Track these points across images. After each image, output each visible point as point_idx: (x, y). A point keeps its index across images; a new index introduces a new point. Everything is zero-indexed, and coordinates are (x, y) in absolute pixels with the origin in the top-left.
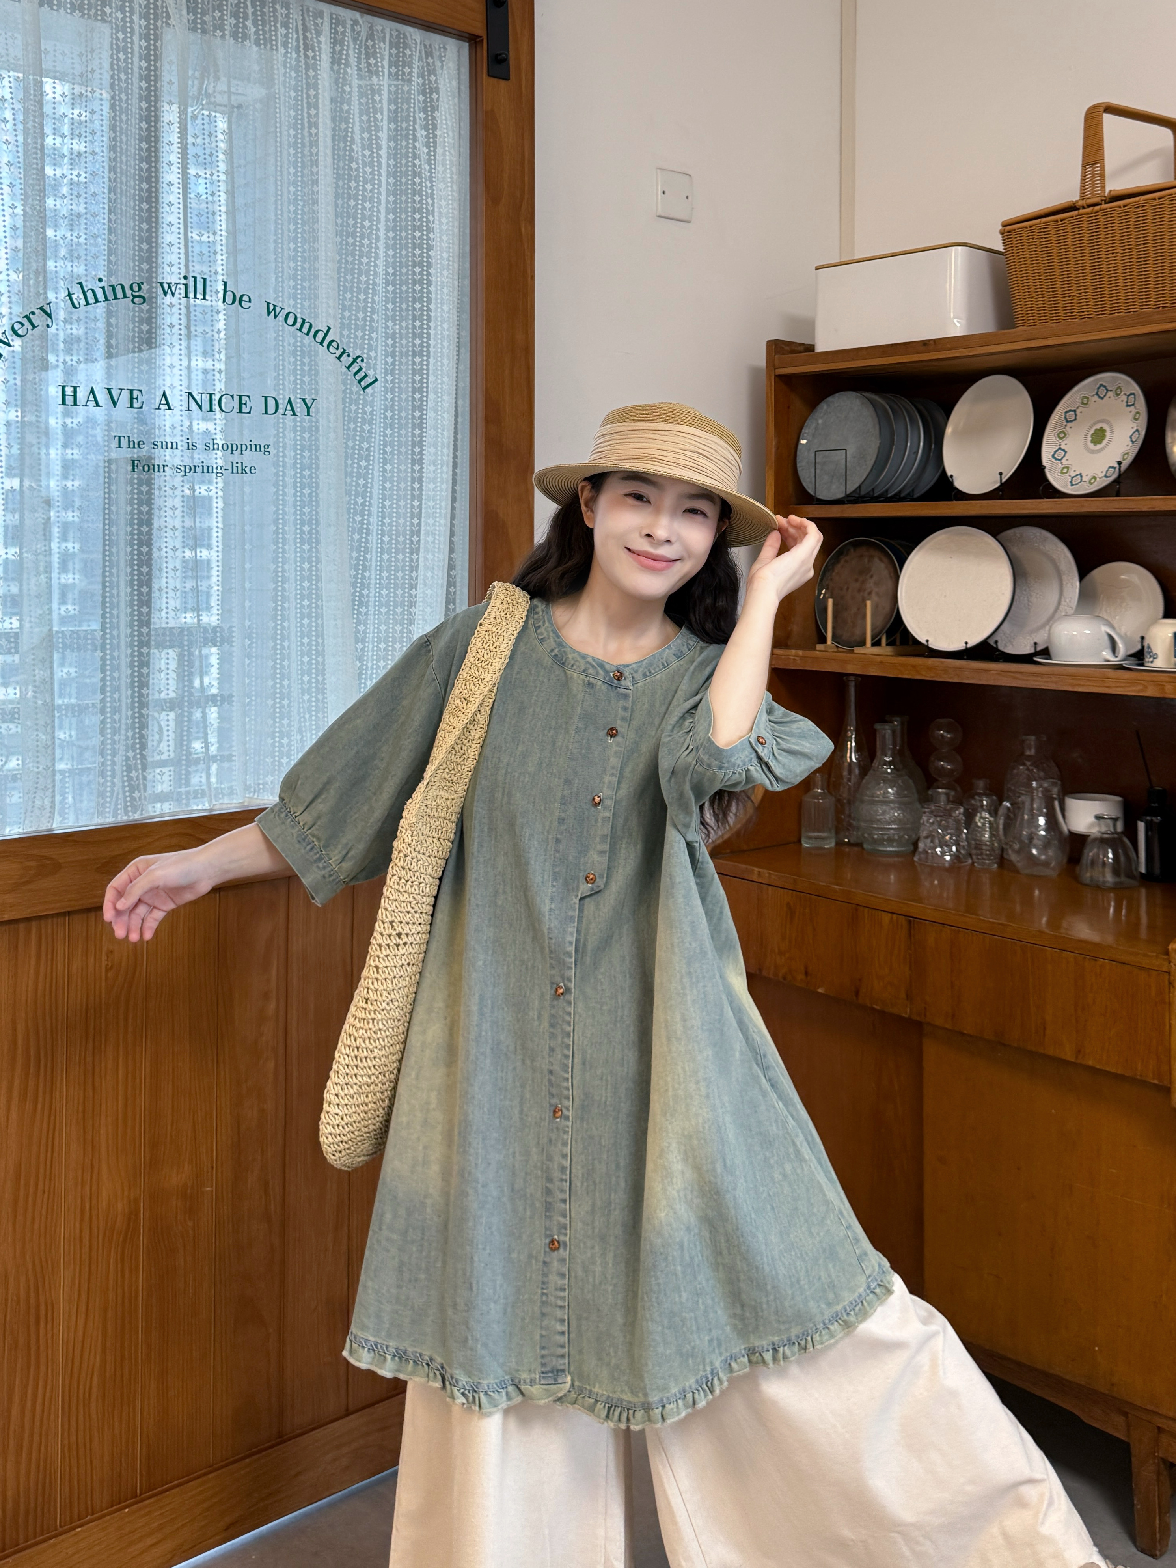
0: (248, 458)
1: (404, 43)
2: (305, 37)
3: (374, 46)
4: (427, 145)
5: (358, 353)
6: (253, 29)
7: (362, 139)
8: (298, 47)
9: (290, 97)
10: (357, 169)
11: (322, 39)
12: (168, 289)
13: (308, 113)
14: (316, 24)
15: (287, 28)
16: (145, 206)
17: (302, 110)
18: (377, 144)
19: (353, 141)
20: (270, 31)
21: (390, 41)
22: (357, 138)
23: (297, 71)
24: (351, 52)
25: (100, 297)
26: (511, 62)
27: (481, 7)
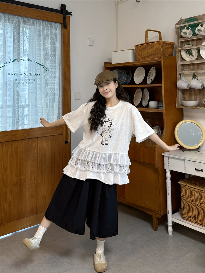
1: (52, 25)
2: (39, 25)
3: (48, 25)
4: (55, 38)
5: (46, 67)
6: (32, 25)
7: (47, 38)
9: (37, 33)
10: (46, 42)
12: (21, 60)
14: (40, 23)
15: (36, 24)
16: (18, 49)
17: (39, 35)
18: (49, 39)
19: (45, 38)
20: (34, 25)
21: (50, 25)
23: (38, 30)
24: (45, 27)
25: (13, 61)
26: (67, 26)
27: (63, 19)
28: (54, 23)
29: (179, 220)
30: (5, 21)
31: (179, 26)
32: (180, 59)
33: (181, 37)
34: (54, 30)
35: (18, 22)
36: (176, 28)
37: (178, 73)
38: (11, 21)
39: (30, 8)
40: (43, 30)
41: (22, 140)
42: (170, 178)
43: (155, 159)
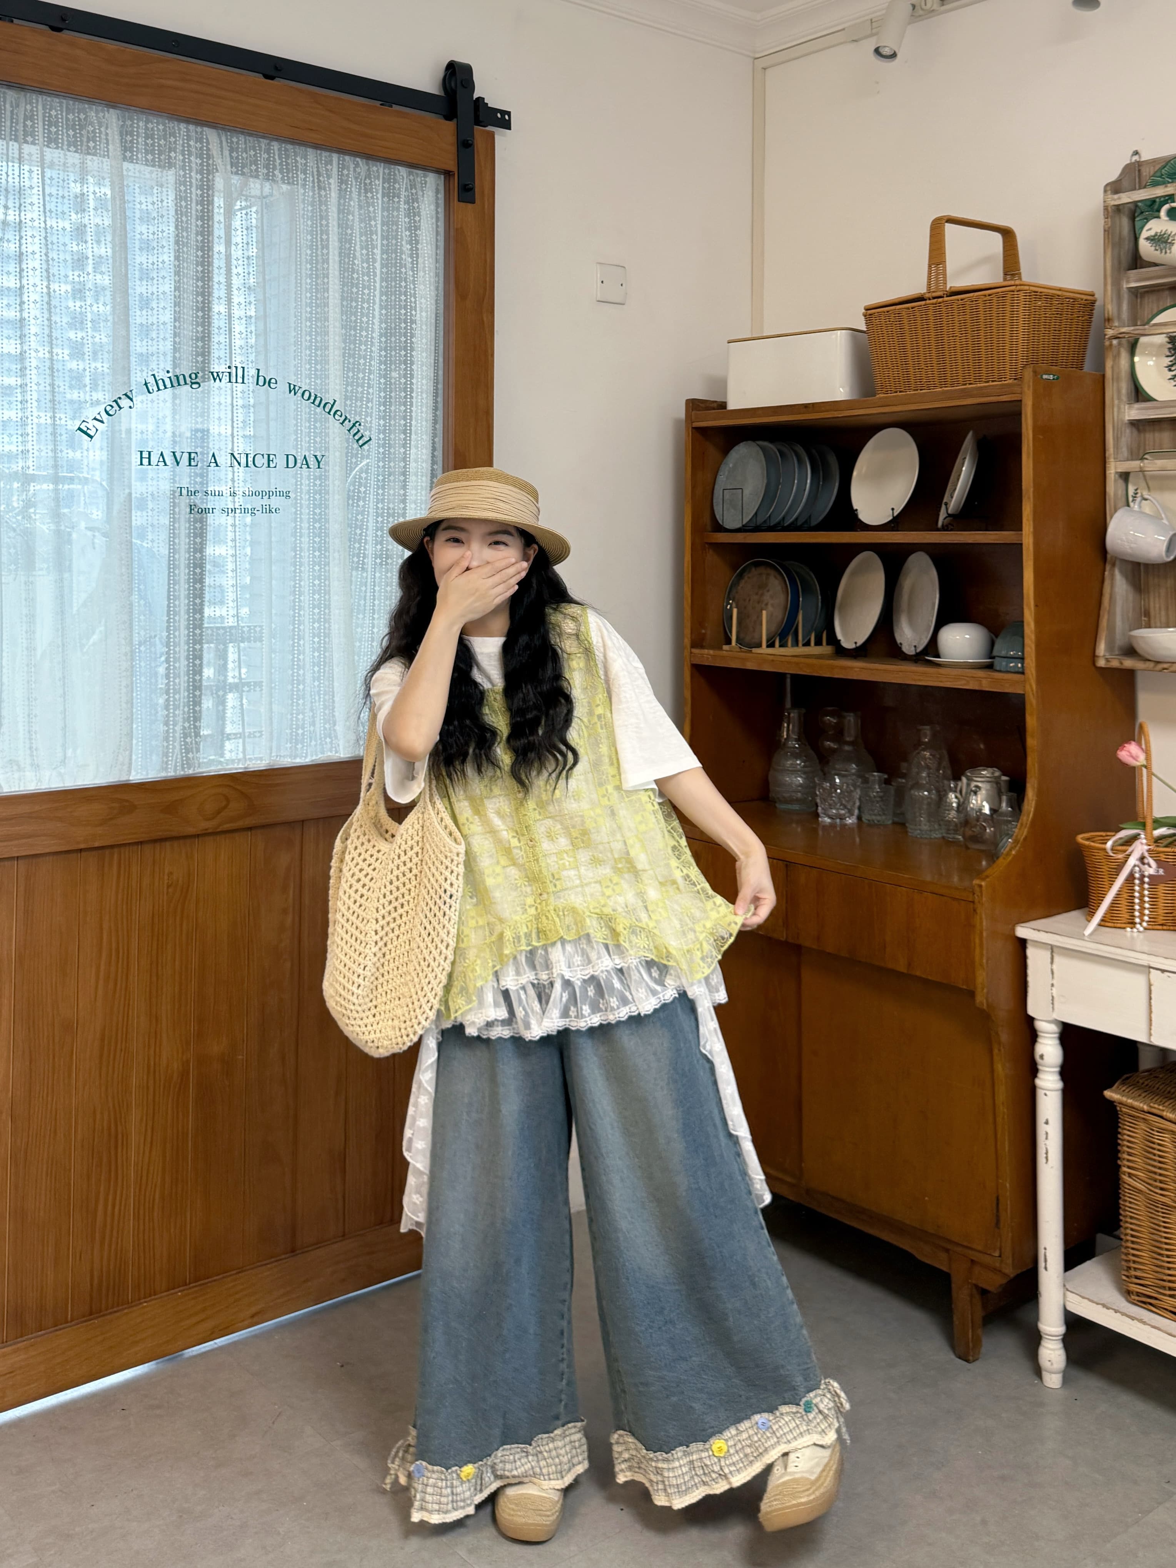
0: (275, 502)
1: (394, 179)
2: (319, 181)
3: (370, 183)
4: (411, 256)
5: (358, 419)
6: (280, 176)
7: (362, 254)
8: (314, 187)
9: (307, 225)
10: (358, 279)
11: (331, 181)
12: (216, 377)
13: (321, 238)
14: (327, 170)
15: (305, 174)
16: (200, 314)
17: (317, 235)
18: (373, 258)
19: (355, 258)
20: (293, 177)
21: (383, 178)
22: (358, 254)
23: (313, 206)
24: (353, 189)
25: (168, 384)
26: (477, 190)
27: (454, 149)
28: (403, 171)
29: (1104, 1306)
30: (128, 154)
31: (1125, 198)
32: (1124, 391)
33: (1136, 261)
34: (402, 213)
35: (199, 161)
36: (1106, 208)
37: (1114, 468)
38: (160, 155)
39: (272, 78)
40: (343, 211)
41: (214, 834)
42: (1058, 1069)
43: (977, 958)
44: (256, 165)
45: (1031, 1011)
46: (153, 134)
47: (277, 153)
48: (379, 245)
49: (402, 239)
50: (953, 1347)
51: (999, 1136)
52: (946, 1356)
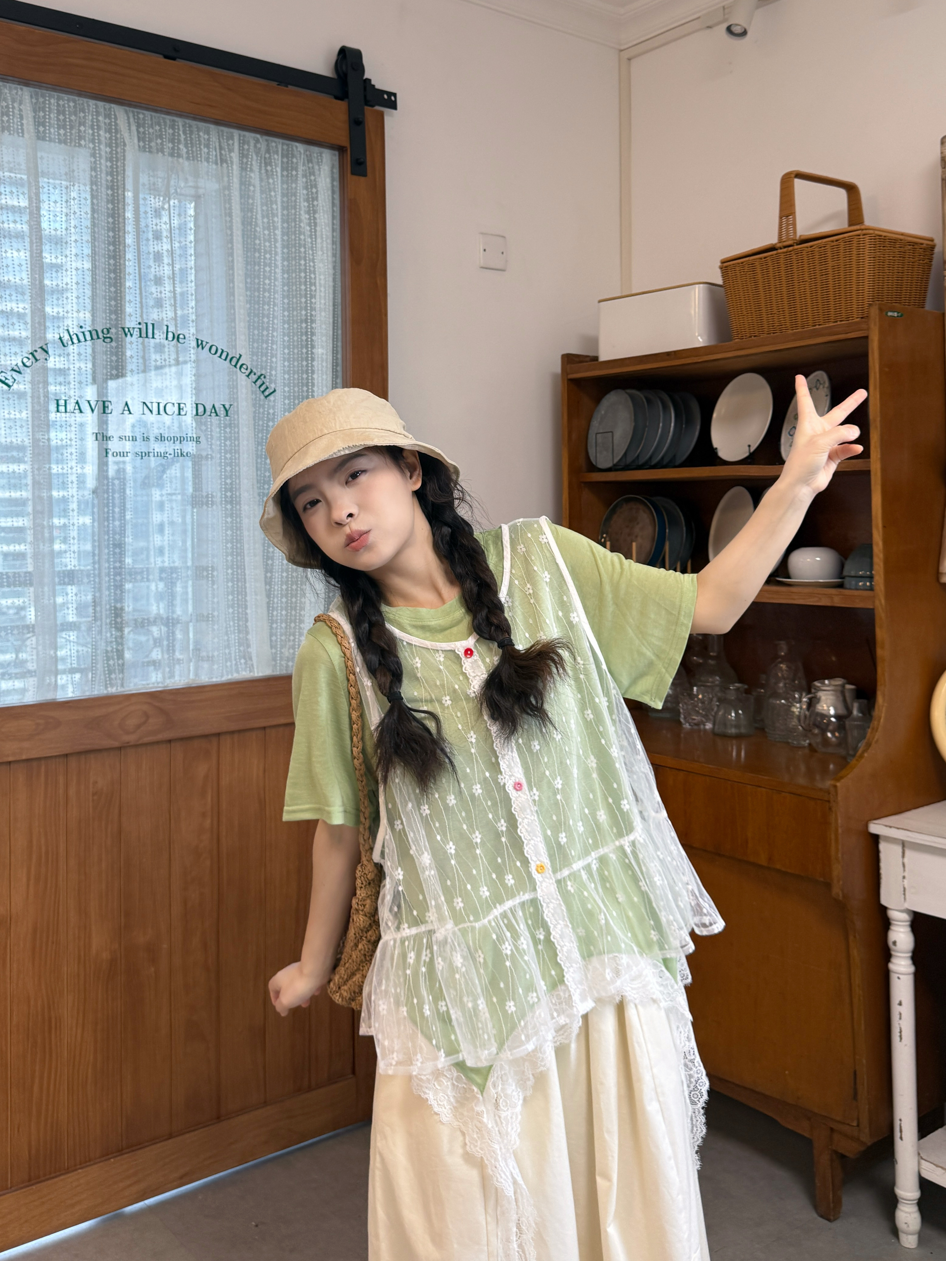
0: (187, 446)
2: (221, 154)
3: (270, 158)
8: (216, 160)
11: (233, 155)
13: (225, 207)
16: (112, 275)
22: (260, 222)
24: (254, 163)
26: (369, 163)
27: (346, 126)
30: (42, 131)
34: (300, 184)
36: (943, 159)
41: (136, 746)
42: (910, 955)
43: (833, 853)
44: (161, 138)
45: (884, 901)
46: (64, 111)
47: (181, 128)
48: (280, 214)
49: (300, 209)
50: (816, 1207)
51: (855, 1016)
52: (809, 1215)
